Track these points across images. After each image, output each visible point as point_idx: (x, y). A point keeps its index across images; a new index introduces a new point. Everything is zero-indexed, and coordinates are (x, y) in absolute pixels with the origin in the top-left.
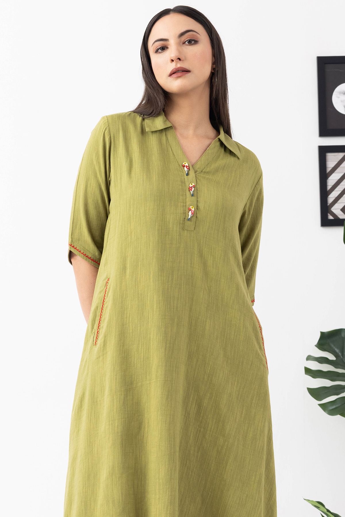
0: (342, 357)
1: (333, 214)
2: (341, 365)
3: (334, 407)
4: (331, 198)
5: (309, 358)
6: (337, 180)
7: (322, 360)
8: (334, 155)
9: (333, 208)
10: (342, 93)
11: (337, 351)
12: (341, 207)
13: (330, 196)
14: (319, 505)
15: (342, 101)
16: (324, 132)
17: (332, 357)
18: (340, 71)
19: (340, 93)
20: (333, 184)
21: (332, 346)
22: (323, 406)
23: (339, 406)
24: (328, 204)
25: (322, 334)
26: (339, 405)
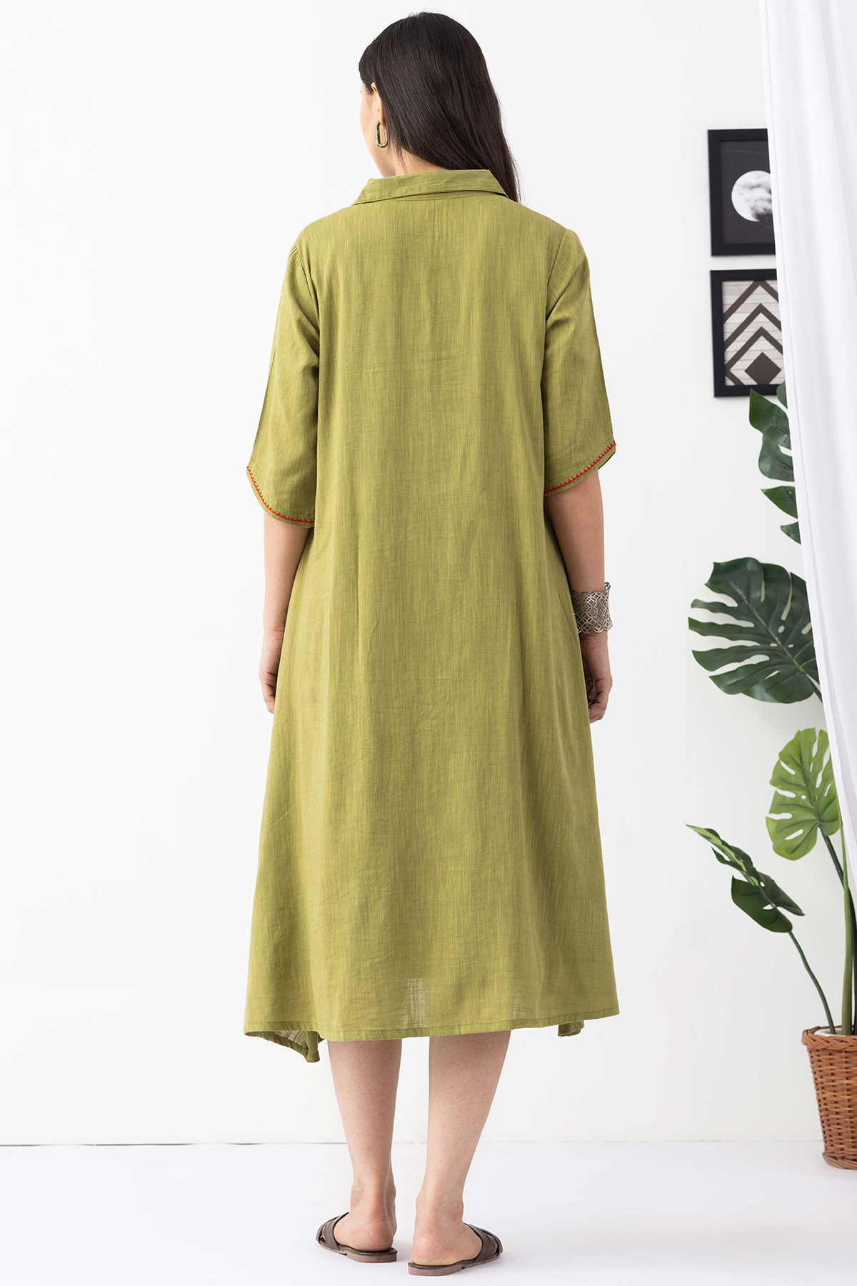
0: (747, 602)
1: (734, 378)
2: (745, 615)
3: (734, 681)
4: (730, 352)
5: (696, 604)
6: (739, 325)
7: (716, 607)
8: (735, 285)
9: (733, 368)
10: (748, 187)
11: (740, 592)
12: (746, 368)
13: (728, 349)
14: (711, 834)
15: (746, 200)
16: (719, 248)
17: (731, 603)
18: (745, 152)
19: (744, 187)
20: (733, 331)
21: (732, 584)
22: (716, 679)
23: (742, 680)
24: (726, 363)
25: (716, 565)
26: (742, 678)
